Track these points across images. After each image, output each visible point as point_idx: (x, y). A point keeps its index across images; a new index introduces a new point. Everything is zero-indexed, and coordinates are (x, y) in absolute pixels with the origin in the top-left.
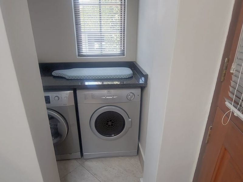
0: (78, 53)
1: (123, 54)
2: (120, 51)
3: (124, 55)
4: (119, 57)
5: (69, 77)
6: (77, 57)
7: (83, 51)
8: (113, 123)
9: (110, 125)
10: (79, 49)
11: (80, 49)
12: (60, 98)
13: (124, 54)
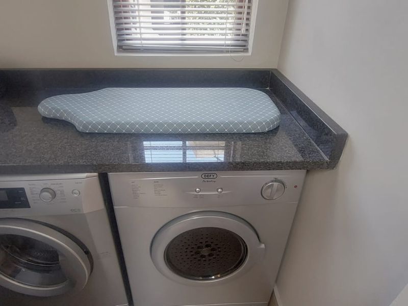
0: (119, 41)
1: (244, 48)
2: (234, 37)
3: (246, 50)
4: (232, 55)
5: (85, 126)
6: (116, 54)
7: (133, 36)
8: (213, 250)
9: (206, 254)
10: (120, 30)
11: (123, 29)
12: (58, 193)
13: (245, 46)
